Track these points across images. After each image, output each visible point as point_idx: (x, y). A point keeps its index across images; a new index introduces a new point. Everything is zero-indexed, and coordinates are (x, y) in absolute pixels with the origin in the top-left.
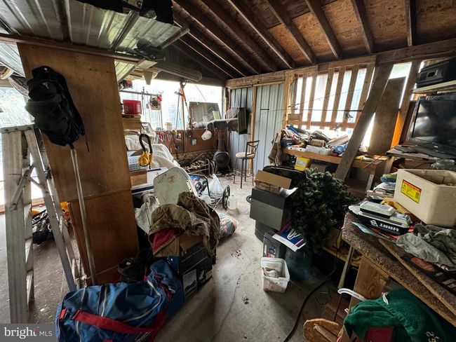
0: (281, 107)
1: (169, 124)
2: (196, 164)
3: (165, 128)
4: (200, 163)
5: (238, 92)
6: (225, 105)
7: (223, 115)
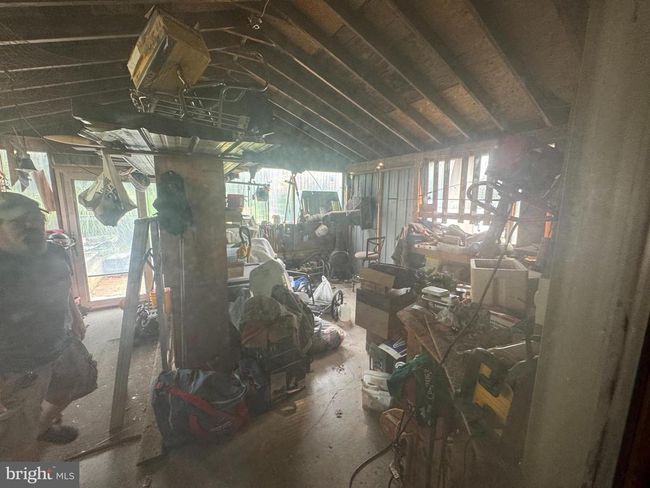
0: (411, 197)
1: (276, 218)
2: (307, 266)
3: (272, 221)
4: (312, 265)
5: (362, 178)
6: (346, 194)
7: (343, 206)
